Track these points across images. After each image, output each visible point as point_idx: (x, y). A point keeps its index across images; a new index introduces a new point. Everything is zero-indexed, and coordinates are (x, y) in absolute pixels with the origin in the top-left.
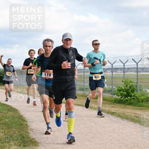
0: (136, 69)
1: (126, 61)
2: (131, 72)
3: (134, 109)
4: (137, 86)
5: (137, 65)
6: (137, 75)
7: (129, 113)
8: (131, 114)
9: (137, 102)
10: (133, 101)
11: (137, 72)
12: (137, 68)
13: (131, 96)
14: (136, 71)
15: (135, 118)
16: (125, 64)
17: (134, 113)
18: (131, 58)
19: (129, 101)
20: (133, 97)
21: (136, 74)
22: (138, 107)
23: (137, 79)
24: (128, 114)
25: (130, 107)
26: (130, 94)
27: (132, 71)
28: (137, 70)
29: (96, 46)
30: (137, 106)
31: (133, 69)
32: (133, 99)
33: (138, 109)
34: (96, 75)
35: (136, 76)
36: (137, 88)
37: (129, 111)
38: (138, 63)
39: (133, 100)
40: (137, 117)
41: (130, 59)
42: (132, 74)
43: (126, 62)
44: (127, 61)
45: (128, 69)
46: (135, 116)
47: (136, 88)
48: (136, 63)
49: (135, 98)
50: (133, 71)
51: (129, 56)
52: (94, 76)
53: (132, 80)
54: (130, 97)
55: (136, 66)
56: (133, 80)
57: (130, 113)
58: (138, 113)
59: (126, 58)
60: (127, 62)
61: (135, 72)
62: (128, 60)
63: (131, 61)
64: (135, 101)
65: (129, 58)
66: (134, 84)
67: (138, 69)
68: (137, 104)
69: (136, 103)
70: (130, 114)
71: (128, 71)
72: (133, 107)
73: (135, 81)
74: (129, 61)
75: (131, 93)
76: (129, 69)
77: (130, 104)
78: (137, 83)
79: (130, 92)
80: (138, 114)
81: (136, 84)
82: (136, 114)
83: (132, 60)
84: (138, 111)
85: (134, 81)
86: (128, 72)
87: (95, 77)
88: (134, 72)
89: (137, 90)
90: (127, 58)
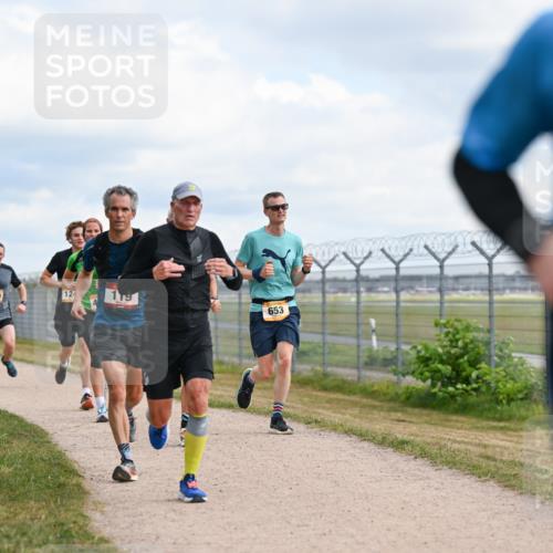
0: (486, 281)
1: (450, 249)
2: (467, 289)
3: (477, 428)
4: (488, 344)
5: (490, 265)
6: (491, 303)
7: (459, 443)
8: (469, 447)
9: (491, 400)
10: (473, 398)
11: (490, 291)
12: (490, 277)
13: (467, 381)
14: (487, 285)
15: (484, 463)
16: (446, 263)
17: (479, 445)
18: (468, 240)
19: (459, 398)
20: (475, 386)
21: (487, 298)
22: (494, 419)
23: (490, 317)
24: (456, 446)
25: (463, 422)
26: (464, 374)
27: (473, 286)
28: (490, 282)
29: (276, 213)
30: (488, 419)
31: (473, 280)
32: (475, 390)
33: (494, 428)
34: (273, 305)
35: (487, 305)
36: (489, 350)
37: (460, 434)
38: (494, 256)
39: (474, 393)
40: (488, 458)
41: (465, 244)
42: (472, 298)
43: (450, 253)
44: (454, 250)
45: (457, 278)
46: (481, 456)
47: (487, 352)
48: (487, 257)
49: (484, 389)
50: (476, 289)
51: (461, 233)
52: (265, 309)
53: (474, 322)
54: (462, 383)
55: (486, 270)
56: (475, 320)
57: (465, 443)
58: (494, 442)
59: (447, 241)
60: (453, 255)
61: (482, 290)
62: (457, 246)
63: (470, 252)
64: (483, 398)
65: (460, 240)
66: (480, 336)
67: (494, 280)
68: (489, 410)
69: (487, 406)
70: (463, 447)
71: (456, 286)
72: (474, 420)
73: (483, 323)
74: (459, 249)
75: (469, 369)
76: (461, 281)
77: (464, 409)
78: (489, 331)
79: (466, 365)
80: (494, 446)
81: (488, 335)
82: (485, 446)
83: (470, 247)
84: (492, 435)
85: (481, 326)
86: (454, 289)
87: (270, 312)
88: (479, 292)
89: (490, 356)
90: (453, 238)
